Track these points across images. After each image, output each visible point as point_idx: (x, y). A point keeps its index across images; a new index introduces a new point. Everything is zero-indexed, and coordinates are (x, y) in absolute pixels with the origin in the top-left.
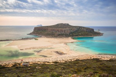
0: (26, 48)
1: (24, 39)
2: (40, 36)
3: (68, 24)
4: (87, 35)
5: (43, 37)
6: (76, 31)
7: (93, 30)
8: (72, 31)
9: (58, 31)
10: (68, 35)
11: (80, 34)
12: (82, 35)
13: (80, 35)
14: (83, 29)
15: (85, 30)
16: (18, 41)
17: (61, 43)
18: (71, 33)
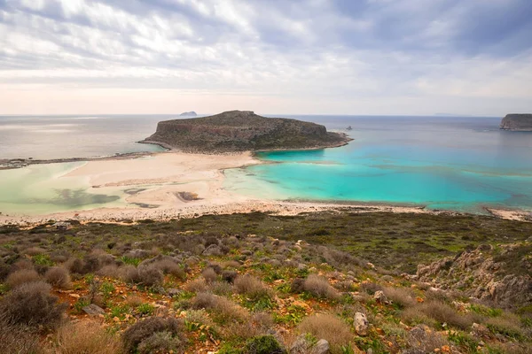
0: (108, 182)
1: (122, 156)
2: (169, 146)
3: (252, 114)
4: (301, 144)
5: (174, 149)
6: (271, 132)
7: (322, 129)
8: (258, 133)
9: (218, 132)
10: (244, 144)
11: (282, 141)
12: (286, 144)
13: (279, 146)
14: (293, 125)
15: (299, 129)
16: (101, 162)
17: (210, 168)
18: (255, 138)
